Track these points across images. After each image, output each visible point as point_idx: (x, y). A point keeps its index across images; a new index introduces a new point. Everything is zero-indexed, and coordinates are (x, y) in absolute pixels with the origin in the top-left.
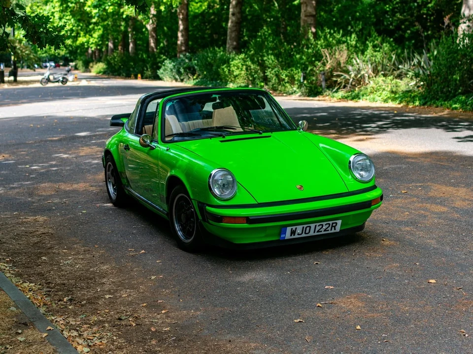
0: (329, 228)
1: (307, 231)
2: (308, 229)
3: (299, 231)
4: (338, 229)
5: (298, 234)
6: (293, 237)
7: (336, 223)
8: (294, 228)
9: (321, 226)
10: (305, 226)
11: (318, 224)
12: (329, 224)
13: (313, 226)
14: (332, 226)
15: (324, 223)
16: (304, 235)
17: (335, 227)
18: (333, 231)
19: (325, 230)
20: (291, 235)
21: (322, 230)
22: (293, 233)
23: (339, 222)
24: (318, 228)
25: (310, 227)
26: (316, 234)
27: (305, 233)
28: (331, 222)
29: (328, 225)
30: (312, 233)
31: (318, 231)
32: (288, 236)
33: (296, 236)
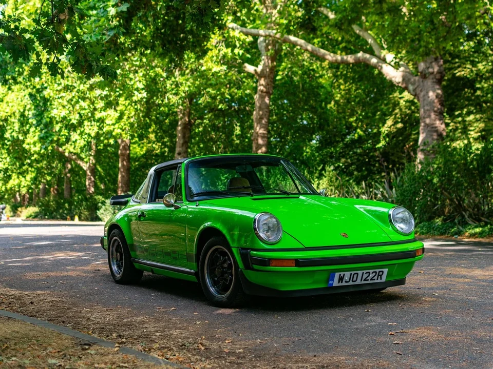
0: (376, 278)
1: (355, 279)
2: (356, 276)
3: (347, 278)
4: (384, 279)
5: (346, 282)
6: (340, 284)
7: (383, 272)
8: (342, 274)
9: (368, 274)
10: (353, 272)
11: (365, 271)
12: (376, 272)
13: (360, 273)
14: (379, 275)
15: (371, 271)
16: (351, 283)
17: (381, 276)
18: (379, 281)
19: (372, 279)
20: (339, 282)
21: (369, 278)
22: (341, 279)
23: (386, 271)
24: (365, 276)
25: (357, 274)
26: (363, 282)
27: (353, 281)
28: (377, 271)
29: (374, 274)
30: (359, 282)
31: (365, 280)
32: (336, 283)
33: (344, 284)
